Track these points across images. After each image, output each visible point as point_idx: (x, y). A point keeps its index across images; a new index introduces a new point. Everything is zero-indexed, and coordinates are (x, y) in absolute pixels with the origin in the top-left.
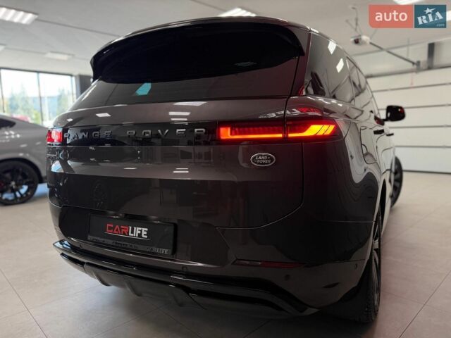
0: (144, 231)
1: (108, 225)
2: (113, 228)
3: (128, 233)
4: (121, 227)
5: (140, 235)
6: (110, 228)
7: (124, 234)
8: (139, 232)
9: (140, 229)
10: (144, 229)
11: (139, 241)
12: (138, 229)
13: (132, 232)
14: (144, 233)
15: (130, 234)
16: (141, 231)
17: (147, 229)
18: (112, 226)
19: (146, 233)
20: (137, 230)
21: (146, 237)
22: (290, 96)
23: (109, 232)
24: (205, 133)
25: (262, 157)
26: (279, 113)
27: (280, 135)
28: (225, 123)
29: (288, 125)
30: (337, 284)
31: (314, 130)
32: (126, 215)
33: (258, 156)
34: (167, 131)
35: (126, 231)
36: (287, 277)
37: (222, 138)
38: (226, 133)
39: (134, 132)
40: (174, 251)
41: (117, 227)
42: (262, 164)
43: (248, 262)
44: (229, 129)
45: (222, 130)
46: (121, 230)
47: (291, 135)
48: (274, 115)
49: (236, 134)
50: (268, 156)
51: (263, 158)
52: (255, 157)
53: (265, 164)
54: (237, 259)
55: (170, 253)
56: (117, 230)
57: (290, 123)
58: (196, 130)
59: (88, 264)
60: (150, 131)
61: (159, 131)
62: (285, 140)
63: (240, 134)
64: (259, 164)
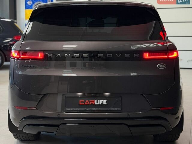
0: (105, 101)
1: (80, 101)
3: (95, 103)
4: (90, 101)
5: (102, 103)
7: (92, 104)
8: (102, 102)
13: (97, 102)
15: (96, 103)
16: (103, 101)
17: (106, 100)
19: (106, 102)
20: (100, 102)
21: (106, 104)
22: (165, 40)
23: (81, 104)
25: (161, 65)
28: (146, 51)
33: (160, 65)
35: (93, 103)
39: (102, 55)
42: (162, 68)
44: (148, 54)
45: (145, 54)
46: (90, 103)
47: (170, 56)
50: (164, 65)
52: (159, 65)
54: (152, 108)
56: (87, 103)
57: (170, 51)
58: (134, 54)
62: (168, 58)
64: (161, 68)
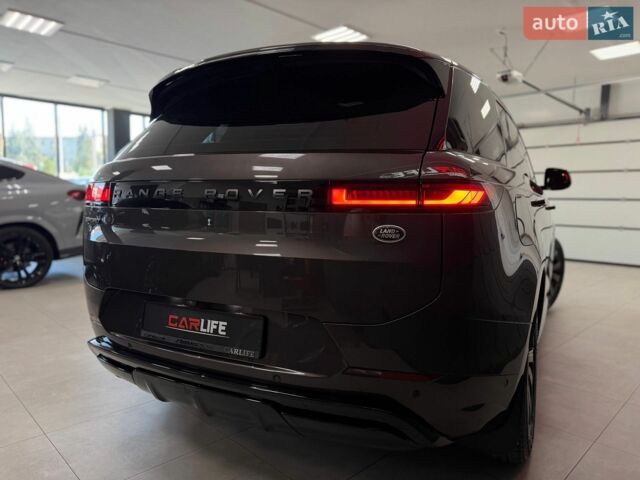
0: (222, 325)
1: (171, 316)
2: (178, 321)
3: (199, 327)
4: (190, 320)
5: (216, 331)
6: (173, 321)
7: (194, 329)
8: (215, 327)
9: (217, 322)
10: (221, 323)
11: (214, 338)
12: (214, 322)
13: (205, 327)
14: (221, 328)
15: (202, 329)
16: (218, 325)
17: (225, 324)
18: (176, 317)
19: (224, 328)
20: (212, 324)
21: (224, 333)
22: (427, 150)
23: (172, 326)
24: (313, 196)
25: (387, 231)
26: (408, 172)
27: (413, 202)
28: (339, 184)
29: (424, 189)
30: (482, 405)
31: (459, 197)
32: (198, 302)
33: (384, 229)
34: (260, 191)
35: (196, 326)
36: (416, 394)
37: (335, 203)
38: (341, 197)
39: (215, 191)
40: (263, 355)
41: (184, 319)
42: (389, 239)
43: (363, 372)
44: (345, 192)
45: (335, 193)
46: (189, 324)
47: (428, 202)
48: (401, 175)
49: (353, 198)
50: (396, 229)
51: (390, 231)
52: (379, 230)
53: (392, 239)
54: (350, 367)
55: (257, 356)
56: (183, 324)
57: (428, 186)
58: (300, 191)
59: (139, 369)
60: (237, 191)
61: (250, 191)
62: (420, 208)
63: (359, 198)
64: (384, 239)
